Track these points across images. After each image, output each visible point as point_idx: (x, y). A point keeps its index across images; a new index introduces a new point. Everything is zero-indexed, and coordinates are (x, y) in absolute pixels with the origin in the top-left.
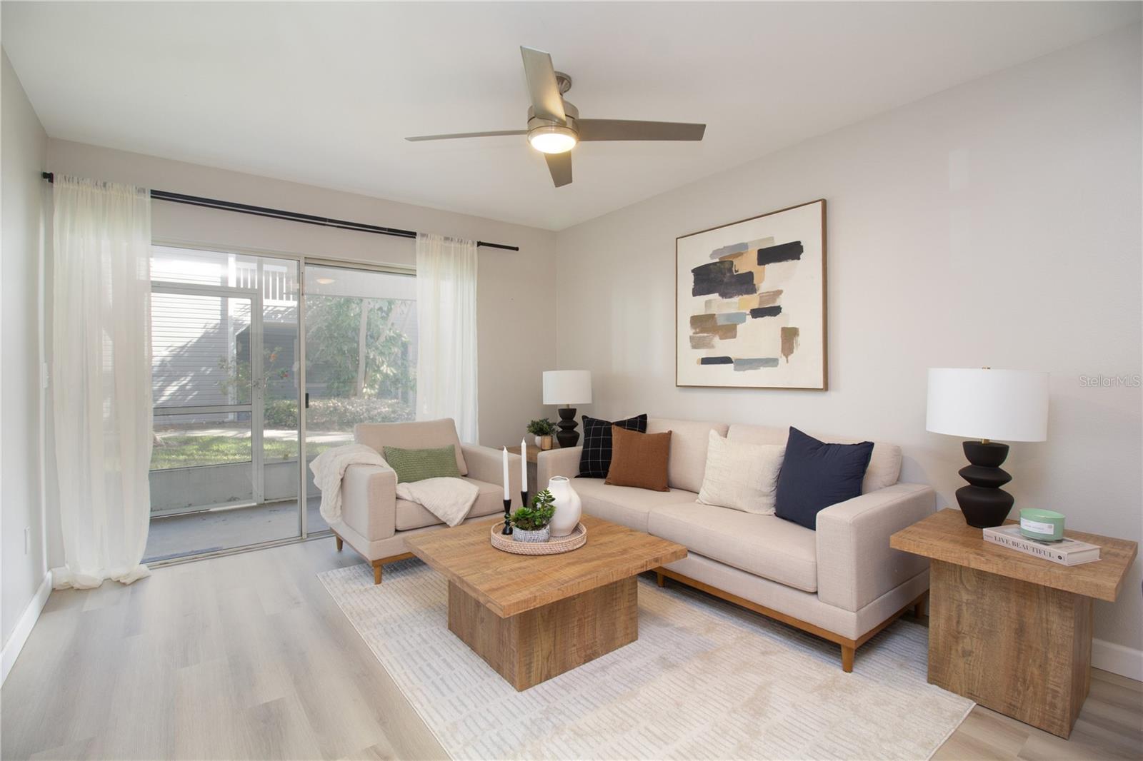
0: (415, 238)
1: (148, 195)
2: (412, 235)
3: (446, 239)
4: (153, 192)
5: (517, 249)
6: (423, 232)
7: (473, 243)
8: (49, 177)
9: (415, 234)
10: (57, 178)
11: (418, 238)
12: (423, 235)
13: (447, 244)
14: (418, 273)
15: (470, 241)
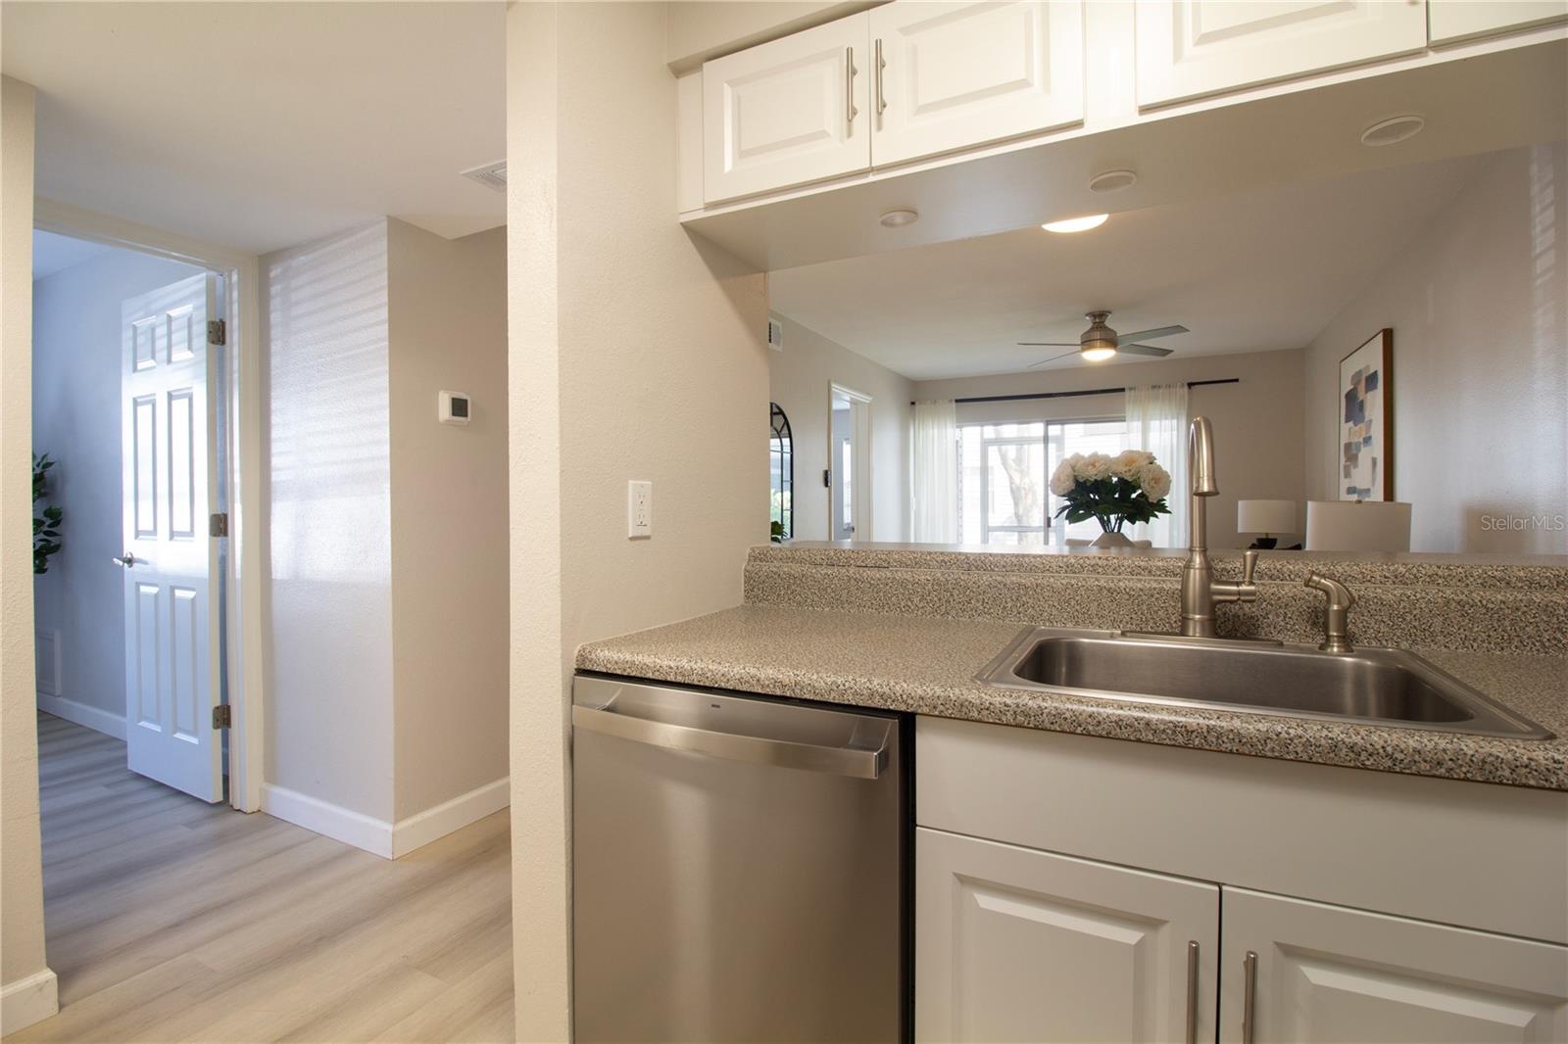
0: (1125, 392)
1: (954, 402)
2: (1123, 390)
3: (1154, 387)
5: (1237, 380)
7: (1183, 385)
8: (913, 403)
10: (917, 403)
11: (1127, 392)
12: (1131, 389)
13: (1156, 390)
14: (1127, 419)
15: (1179, 384)
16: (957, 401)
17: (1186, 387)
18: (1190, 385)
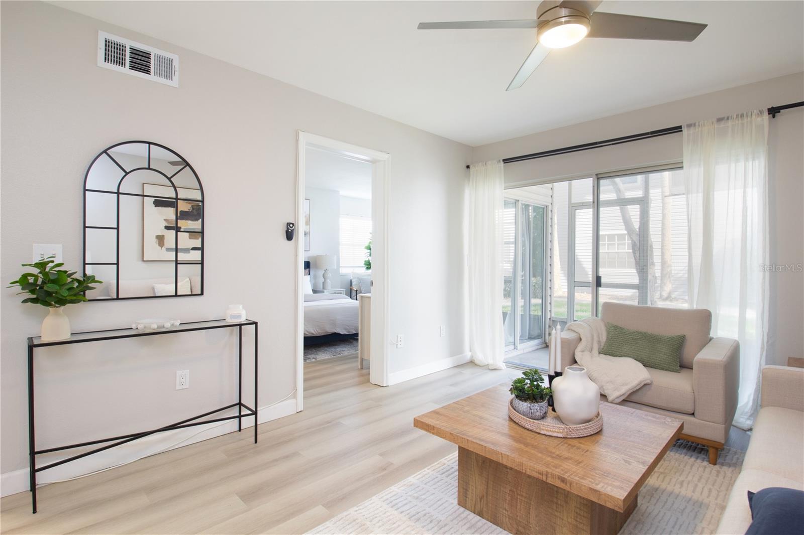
0: (682, 131)
1: (502, 163)
2: (678, 129)
3: (720, 120)
4: (504, 160)
6: (689, 122)
7: (761, 112)
8: (468, 167)
9: (680, 127)
10: (471, 167)
11: (685, 130)
12: (689, 126)
13: (722, 125)
14: (685, 165)
15: (756, 112)
16: (506, 161)
17: (766, 116)
18: (773, 112)
